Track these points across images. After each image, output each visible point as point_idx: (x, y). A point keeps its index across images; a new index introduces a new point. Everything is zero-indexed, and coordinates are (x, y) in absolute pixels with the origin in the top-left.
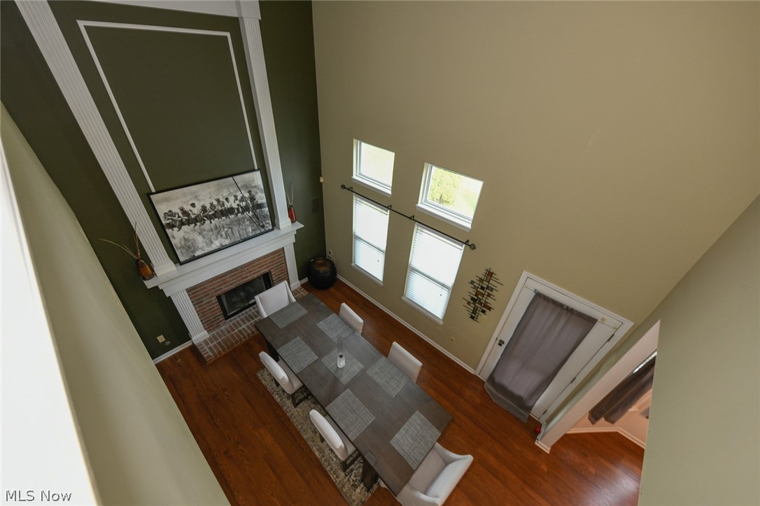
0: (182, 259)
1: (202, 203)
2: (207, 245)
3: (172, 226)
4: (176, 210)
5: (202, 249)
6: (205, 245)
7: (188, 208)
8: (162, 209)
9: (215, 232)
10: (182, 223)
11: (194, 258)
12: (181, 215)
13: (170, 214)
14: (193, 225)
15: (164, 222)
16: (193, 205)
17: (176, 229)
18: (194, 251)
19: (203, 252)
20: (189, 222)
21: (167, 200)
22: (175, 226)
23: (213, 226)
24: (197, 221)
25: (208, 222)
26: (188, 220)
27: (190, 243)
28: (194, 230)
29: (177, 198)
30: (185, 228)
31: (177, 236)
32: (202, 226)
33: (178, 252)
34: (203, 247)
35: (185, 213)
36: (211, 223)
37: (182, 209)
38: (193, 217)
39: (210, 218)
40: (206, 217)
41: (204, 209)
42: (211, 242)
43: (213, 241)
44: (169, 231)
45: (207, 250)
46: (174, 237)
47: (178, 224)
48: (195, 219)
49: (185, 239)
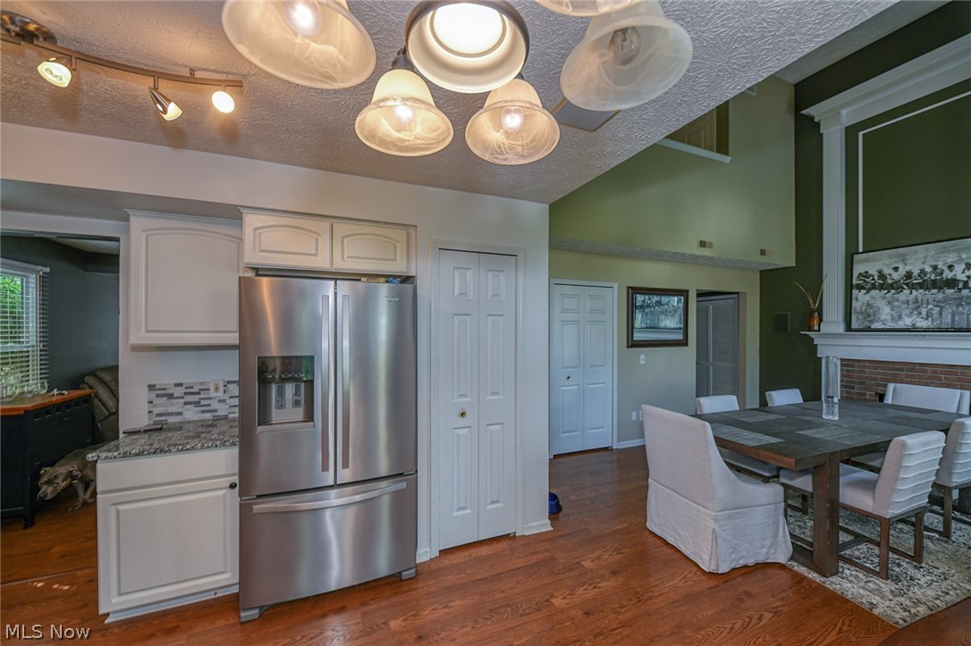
0: (854, 325)
1: (908, 268)
2: (893, 319)
3: (860, 287)
4: (873, 271)
5: (884, 322)
6: (889, 318)
7: (887, 271)
8: (859, 269)
9: (912, 306)
10: (873, 287)
11: (868, 329)
12: (876, 278)
13: (866, 275)
14: (886, 291)
15: (854, 282)
16: (896, 269)
17: (863, 291)
18: (871, 322)
19: (882, 327)
20: (881, 287)
21: (867, 260)
22: (864, 289)
23: (911, 298)
24: (893, 289)
25: (907, 291)
26: (884, 284)
27: (871, 311)
28: (884, 298)
29: (881, 259)
30: (874, 292)
31: (861, 298)
32: (896, 296)
33: (854, 317)
34: (886, 320)
35: (882, 276)
36: (911, 293)
37: (880, 272)
38: (890, 281)
39: (912, 287)
40: (907, 284)
41: (909, 275)
42: (900, 317)
43: (903, 316)
44: (855, 292)
45: (890, 325)
46: (857, 299)
47: (868, 286)
48: (891, 285)
49: (868, 305)
